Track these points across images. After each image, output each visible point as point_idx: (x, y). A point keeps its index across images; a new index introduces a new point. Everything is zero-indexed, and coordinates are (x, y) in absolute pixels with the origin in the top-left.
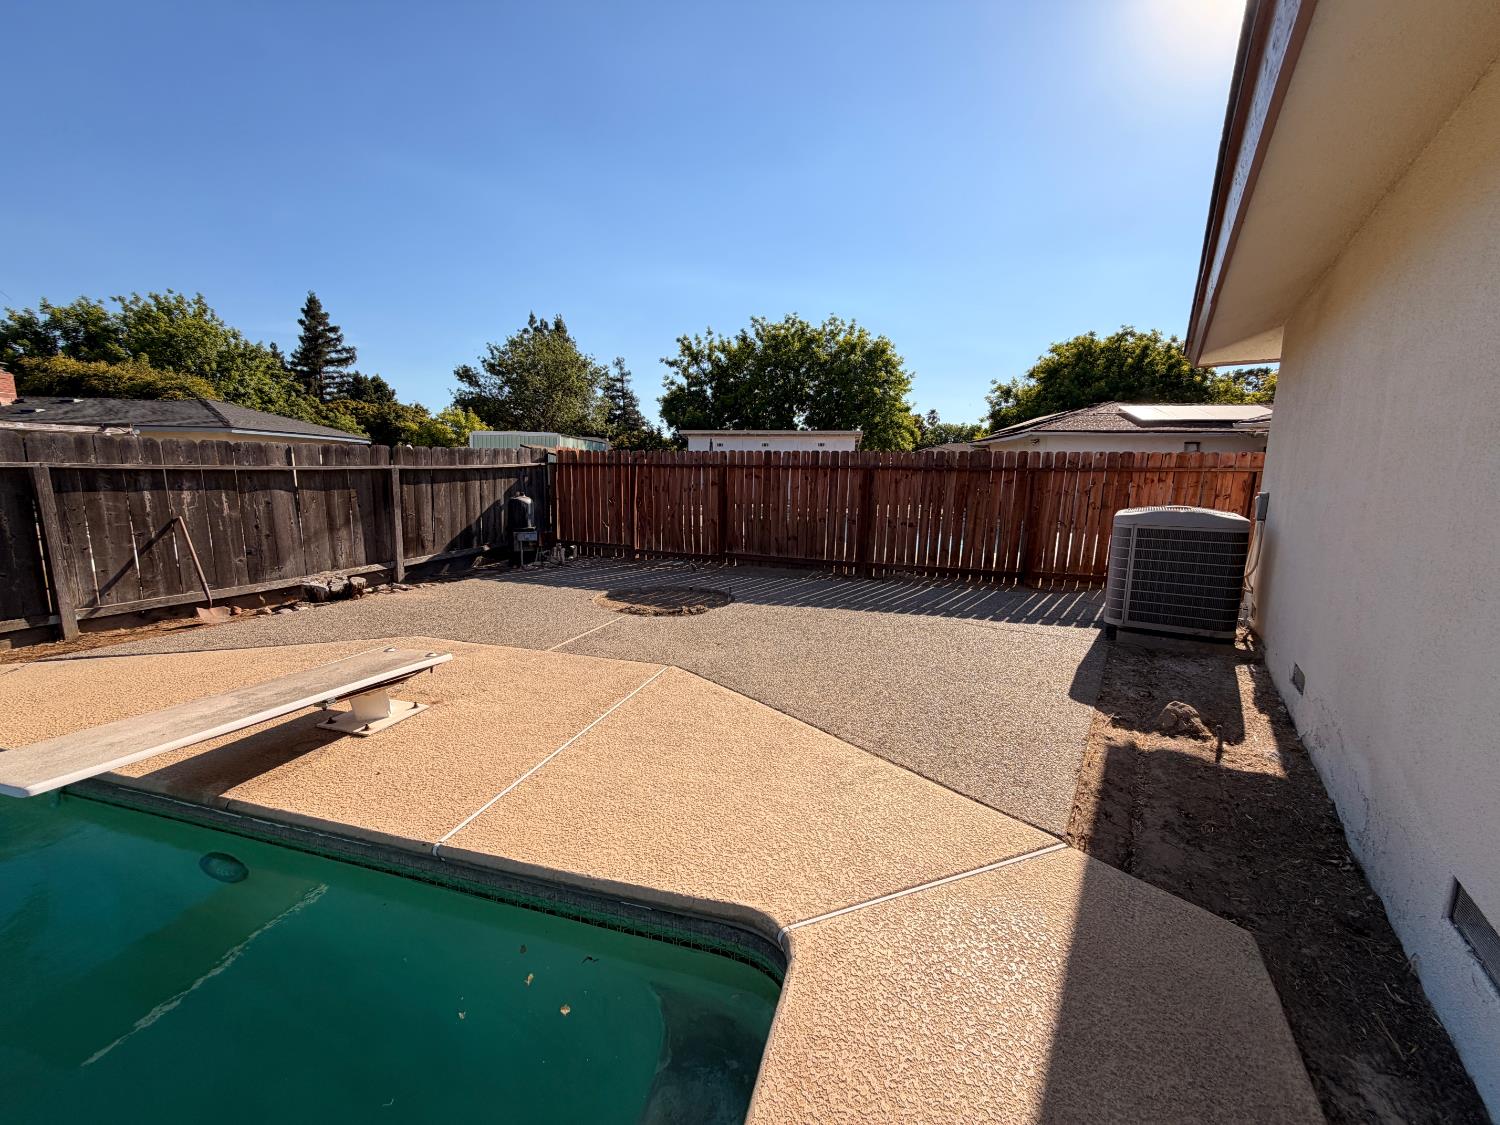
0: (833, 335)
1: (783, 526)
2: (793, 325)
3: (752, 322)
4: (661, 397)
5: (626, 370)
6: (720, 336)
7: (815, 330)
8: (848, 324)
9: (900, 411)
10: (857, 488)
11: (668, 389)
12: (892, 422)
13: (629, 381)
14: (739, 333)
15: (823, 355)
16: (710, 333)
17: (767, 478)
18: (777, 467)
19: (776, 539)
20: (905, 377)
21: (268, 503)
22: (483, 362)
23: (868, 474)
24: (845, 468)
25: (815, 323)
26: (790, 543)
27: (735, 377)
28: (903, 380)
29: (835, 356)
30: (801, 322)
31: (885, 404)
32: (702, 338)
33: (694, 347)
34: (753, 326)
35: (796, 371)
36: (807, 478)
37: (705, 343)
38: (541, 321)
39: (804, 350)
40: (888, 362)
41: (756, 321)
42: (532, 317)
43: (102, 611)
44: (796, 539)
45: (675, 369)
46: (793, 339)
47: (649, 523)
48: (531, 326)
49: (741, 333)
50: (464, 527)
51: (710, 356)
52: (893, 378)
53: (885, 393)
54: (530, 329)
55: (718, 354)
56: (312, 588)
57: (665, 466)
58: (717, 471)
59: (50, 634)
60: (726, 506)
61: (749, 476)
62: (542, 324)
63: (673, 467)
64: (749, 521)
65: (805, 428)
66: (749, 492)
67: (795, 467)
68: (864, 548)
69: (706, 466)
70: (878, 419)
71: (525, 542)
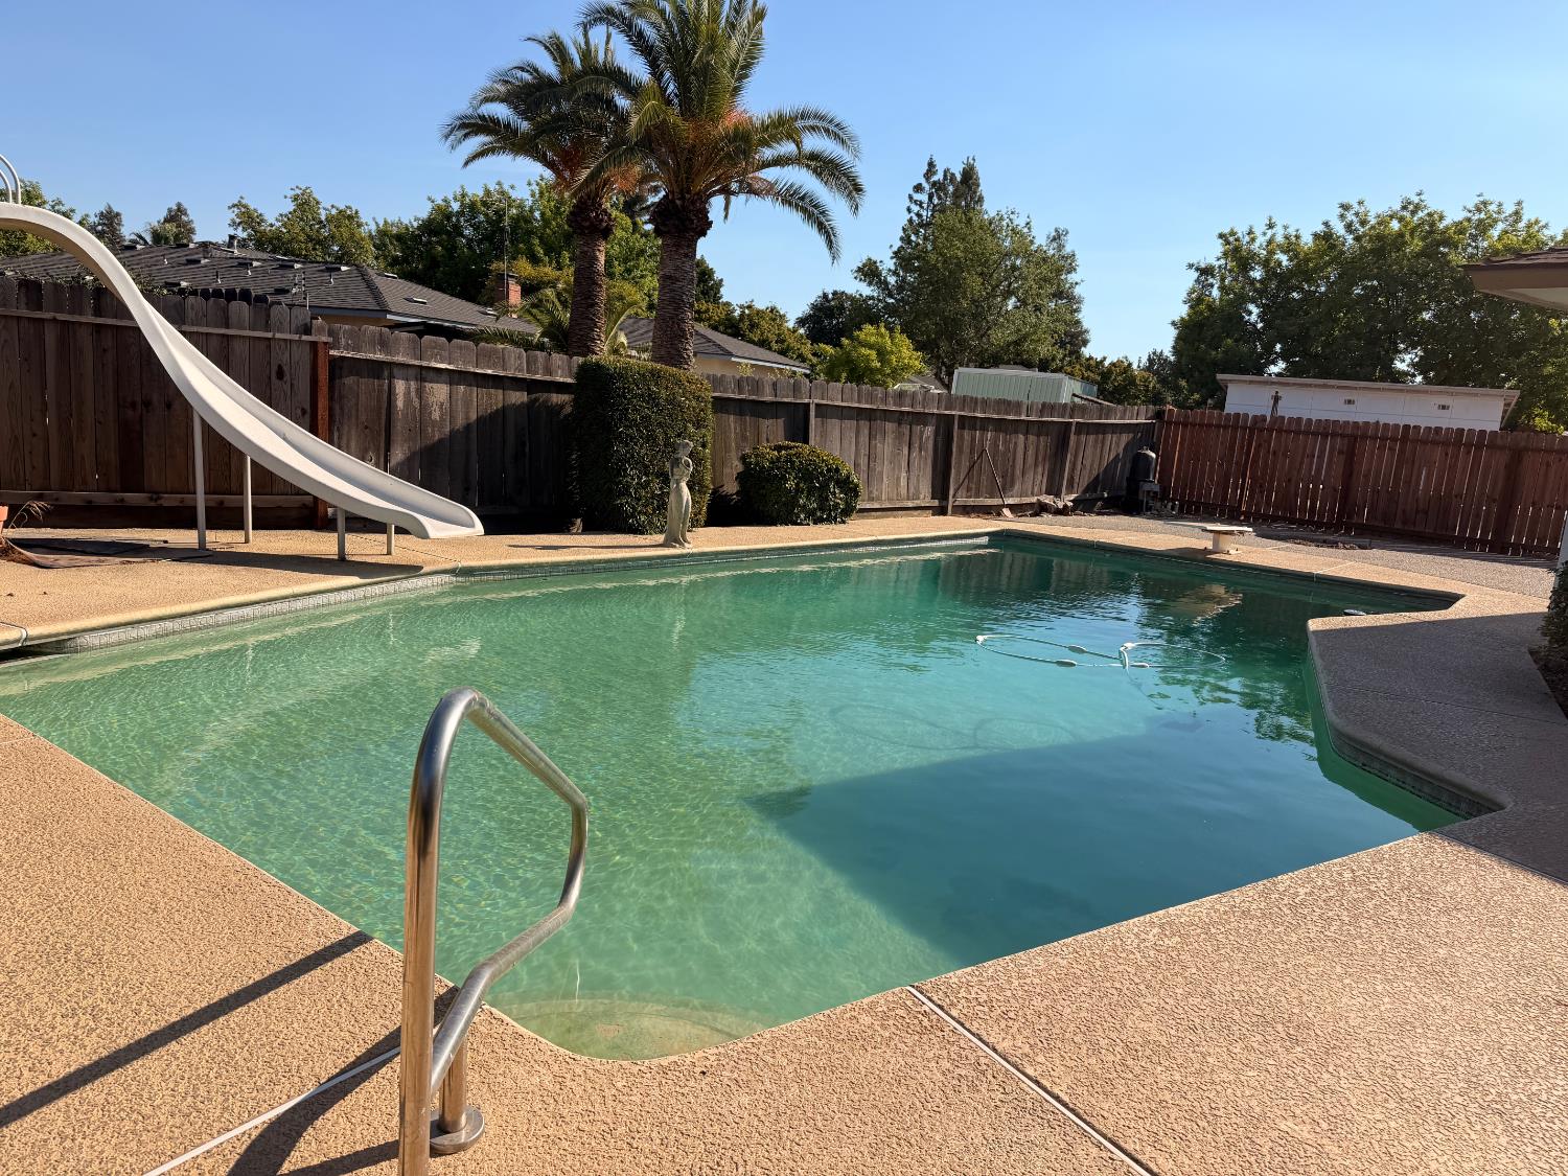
0: (1483, 227)
1: (1413, 499)
2: (1414, 213)
3: (1343, 210)
4: (1177, 318)
5: (1068, 249)
6: (1286, 227)
8: (1509, 209)
10: (1503, 469)
11: (1191, 307)
14: (1320, 228)
15: (1458, 259)
16: (1271, 225)
17: (1402, 451)
18: (1415, 441)
19: (1404, 511)
21: (1015, 443)
23: (1517, 456)
24: (1492, 447)
25: (1452, 210)
26: (1418, 517)
27: (1301, 291)
32: (1258, 232)
33: (1244, 247)
35: (1411, 288)
36: (1447, 454)
37: (1261, 240)
38: (945, 172)
39: (1428, 254)
42: (931, 165)
43: (957, 501)
44: (1426, 513)
46: (1412, 234)
47: (1261, 487)
48: (928, 179)
49: (1321, 226)
50: (1096, 474)
51: (1265, 259)
54: (924, 184)
55: (1278, 255)
56: (1046, 504)
57: (1288, 432)
58: (1346, 440)
59: (941, 511)
60: (1351, 475)
61: (1382, 448)
62: (945, 176)
63: (1298, 433)
64: (1376, 492)
65: (1414, 376)
66: (1377, 465)
67: (1435, 443)
68: (1502, 525)
69: (1334, 435)
70: (1549, 369)
71: (1149, 492)
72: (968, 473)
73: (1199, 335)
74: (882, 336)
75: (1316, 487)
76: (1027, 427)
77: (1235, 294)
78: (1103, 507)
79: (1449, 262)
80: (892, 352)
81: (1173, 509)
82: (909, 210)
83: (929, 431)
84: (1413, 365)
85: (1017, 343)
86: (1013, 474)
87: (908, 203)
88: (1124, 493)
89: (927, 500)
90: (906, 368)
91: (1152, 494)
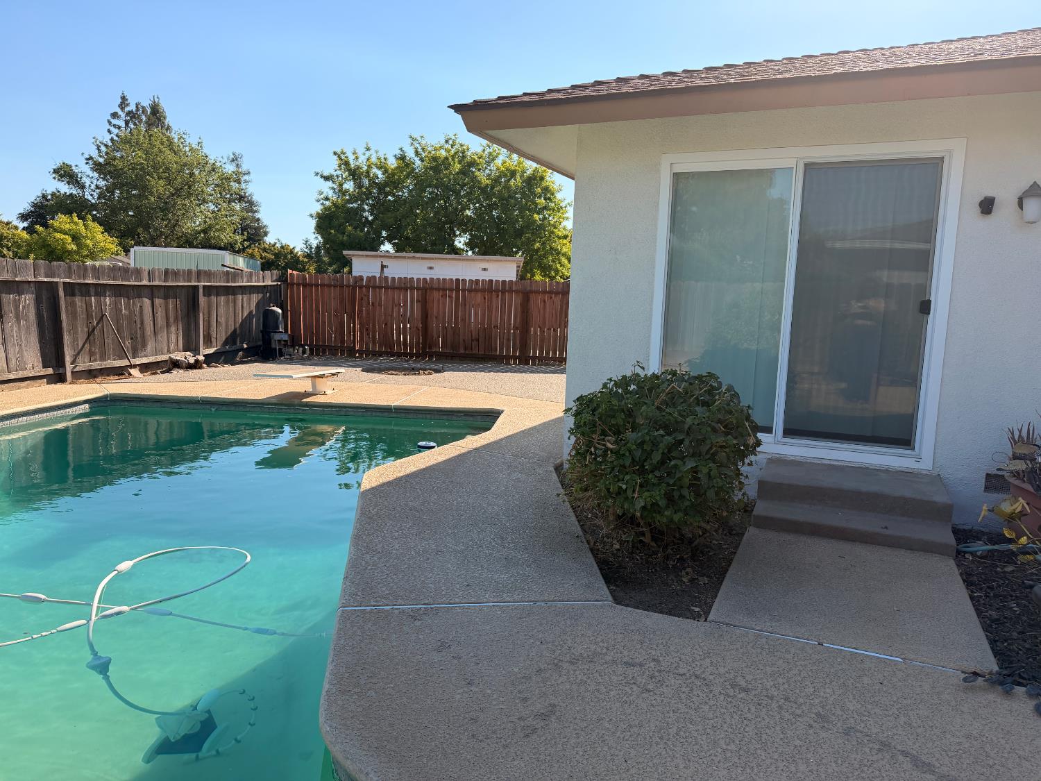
1: (468, 331)
2: (452, 146)
3: (410, 140)
4: (314, 213)
5: (244, 168)
6: (377, 152)
7: (476, 154)
9: (559, 238)
10: (519, 306)
11: (322, 204)
12: (551, 248)
13: (246, 182)
14: (398, 152)
15: (482, 177)
16: (368, 149)
17: (457, 298)
18: (464, 290)
19: (464, 341)
20: (563, 205)
21: (141, 307)
22: (87, 159)
23: (526, 296)
24: (511, 291)
26: (473, 344)
27: (393, 195)
28: (562, 208)
29: (496, 181)
30: (462, 145)
31: (545, 231)
32: (360, 154)
33: (352, 162)
34: (412, 144)
35: (457, 194)
36: (485, 298)
37: (362, 159)
38: (137, 103)
39: (464, 172)
40: (546, 189)
41: (414, 140)
42: (123, 98)
43: (78, 367)
44: (478, 340)
45: (330, 184)
46: (453, 160)
47: (367, 330)
48: (122, 109)
49: (399, 152)
50: (233, 329)
51: (368, 172)
52: (552, 205)
53: (545, 219)
54: (120, 112)
55: (375, 170)
56: (177, 361)
57: (380, 288)
58: (420, 292)
59: (59, 378)
60: (427, 317)
61: (444, 296)
62: (137, 107)
63: (387, 288)
64: (444, 328)
65: (467, 251)
66: (444, 308)
67: (476, 291)
68: (524, 346)
69: (412, 288)
70: (537, 245)
71: (279, 341)
72: (88, 338)
73: (330, 224)
74: (76, 224)
75: (405, 326)
76: (152, 291)
77: (350, 195)
78: (244, 356)
79: (476, 177)
80: (86, 237)
81: (304, 352)
82: (109, 131)
83: (28, 300)
84: (466, 244)
85: (204, 231)
86: (143, 336)
87: (108, 127)
88: (260, 343)
89: (37, 369)
90: (103, 250)
91: (283, 343)
